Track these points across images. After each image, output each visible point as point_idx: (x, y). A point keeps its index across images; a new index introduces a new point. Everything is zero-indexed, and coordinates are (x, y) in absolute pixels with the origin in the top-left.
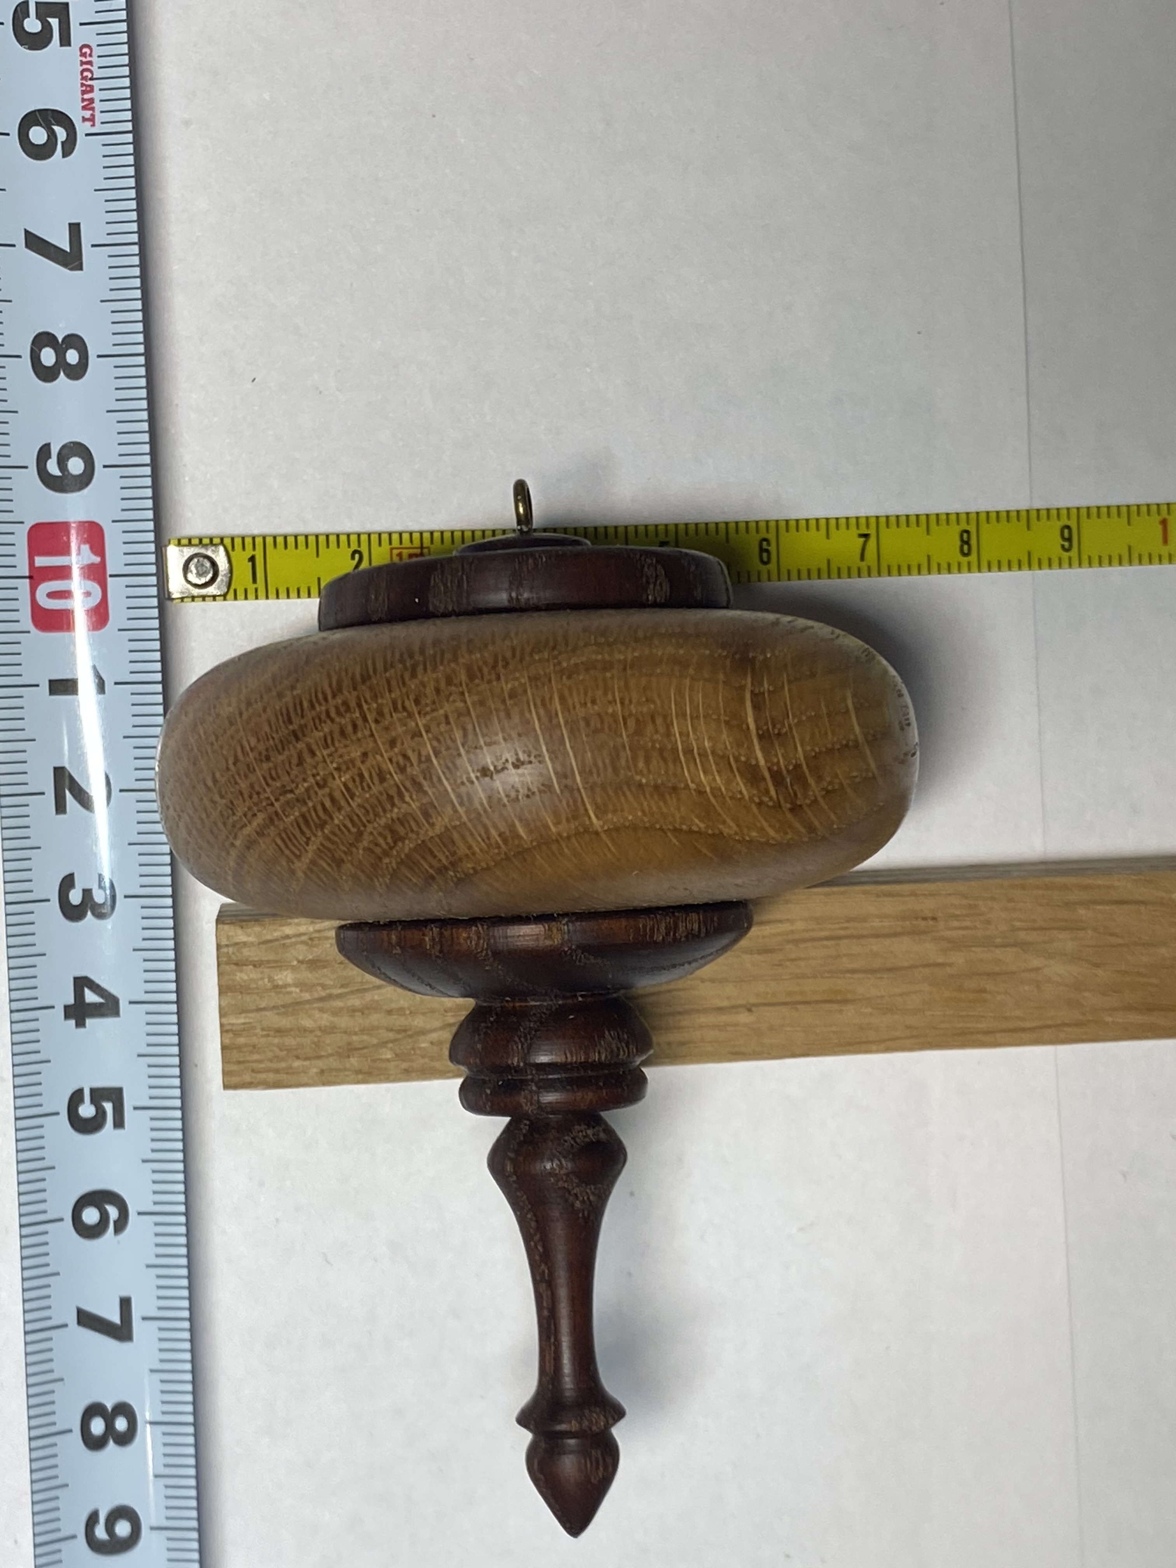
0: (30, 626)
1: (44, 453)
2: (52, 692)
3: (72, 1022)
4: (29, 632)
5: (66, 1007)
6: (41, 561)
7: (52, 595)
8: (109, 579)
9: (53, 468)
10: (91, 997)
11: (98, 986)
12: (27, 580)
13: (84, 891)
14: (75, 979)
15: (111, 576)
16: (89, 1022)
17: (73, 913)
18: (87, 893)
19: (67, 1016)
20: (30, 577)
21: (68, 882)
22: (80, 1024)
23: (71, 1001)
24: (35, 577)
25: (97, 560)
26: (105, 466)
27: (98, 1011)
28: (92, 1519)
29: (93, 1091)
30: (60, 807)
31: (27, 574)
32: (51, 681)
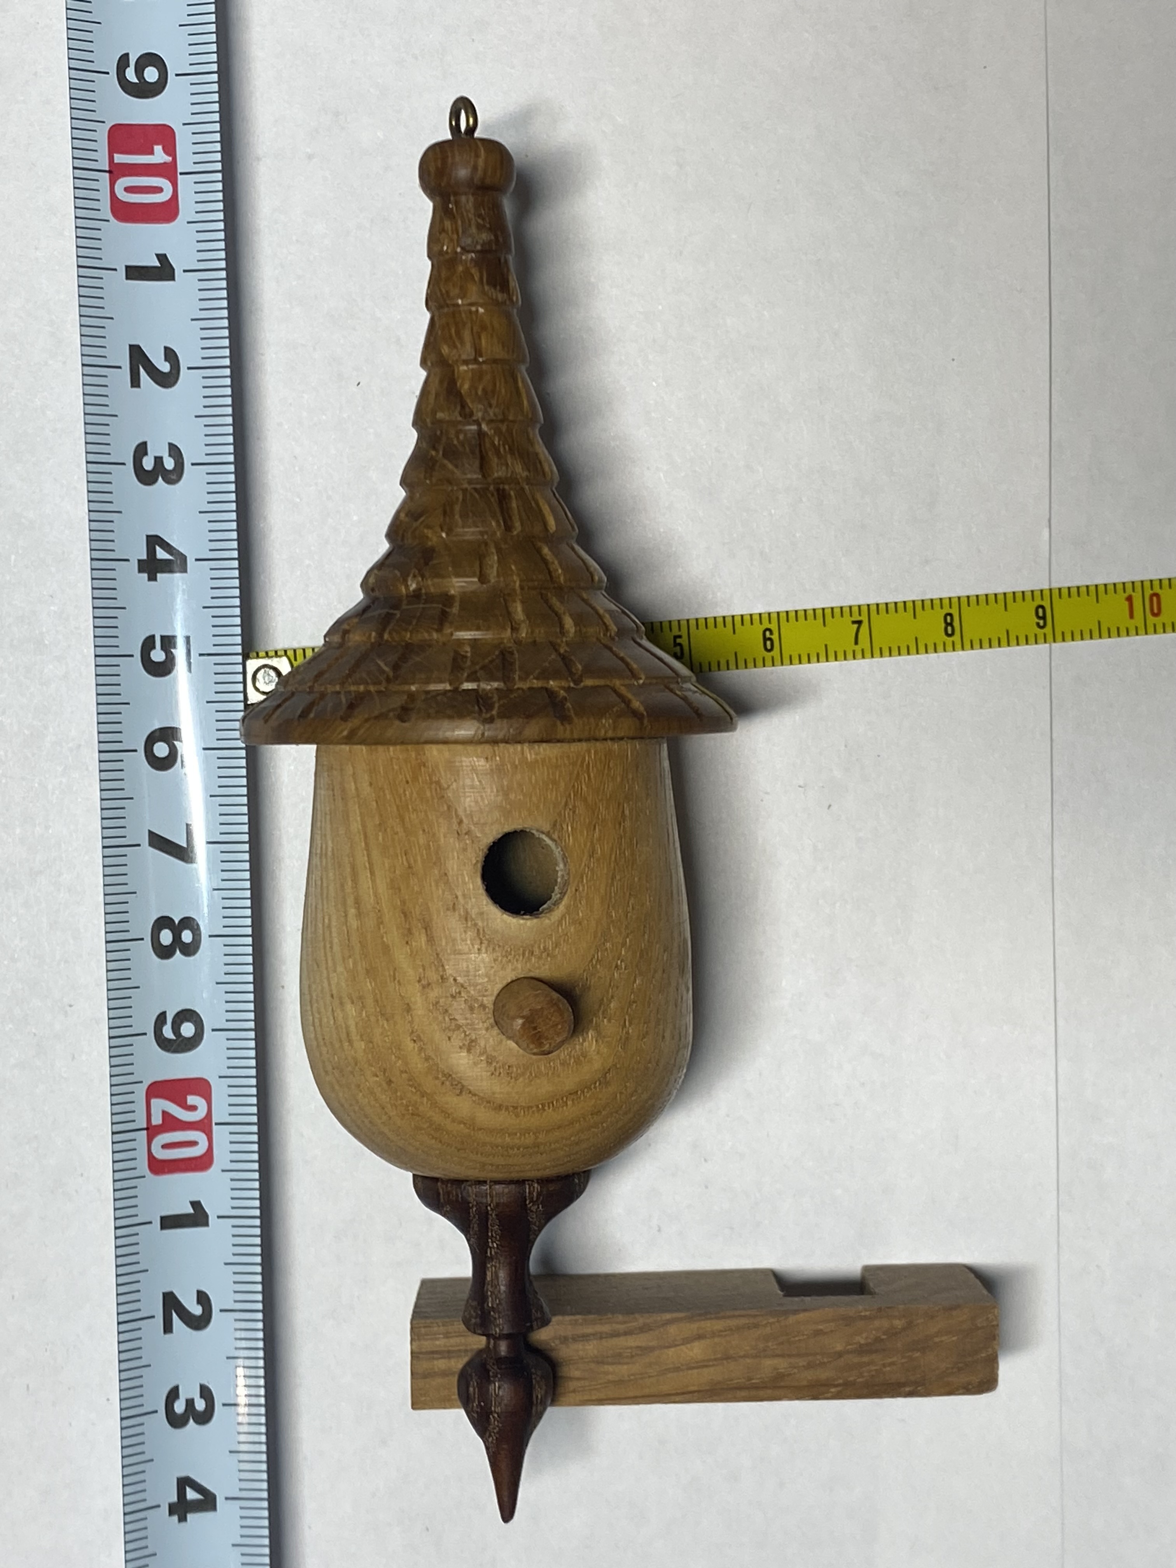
0: (110, 216)
1: (123, 61)
2: (128, 278)
3: (146, 575)
4: (108, 221)
5: (139, 561)
6: (119, 158)
7: (129, 190)
8: (179, 176)
9: (131, 75)
10: (161, 554)
11: (168, 544)
12: (107, 175)
13: (156, 458)
14: (148, 536)
15: (181, 174)
16: (159, 575)
17: (146, 478)
18: (159, 460)
19: (140, 570)
20: (110, 172)
21: (141, 450)
22: (152, 578)
23: (145, 557)
24: (115, 173)
25: (169, 159)
26: (177, 75)
27: (167, 567)
28: (161, 1019)
29: (162, 637)
30: (135, 382)
31: (107, 169)
32: (128, 268)
